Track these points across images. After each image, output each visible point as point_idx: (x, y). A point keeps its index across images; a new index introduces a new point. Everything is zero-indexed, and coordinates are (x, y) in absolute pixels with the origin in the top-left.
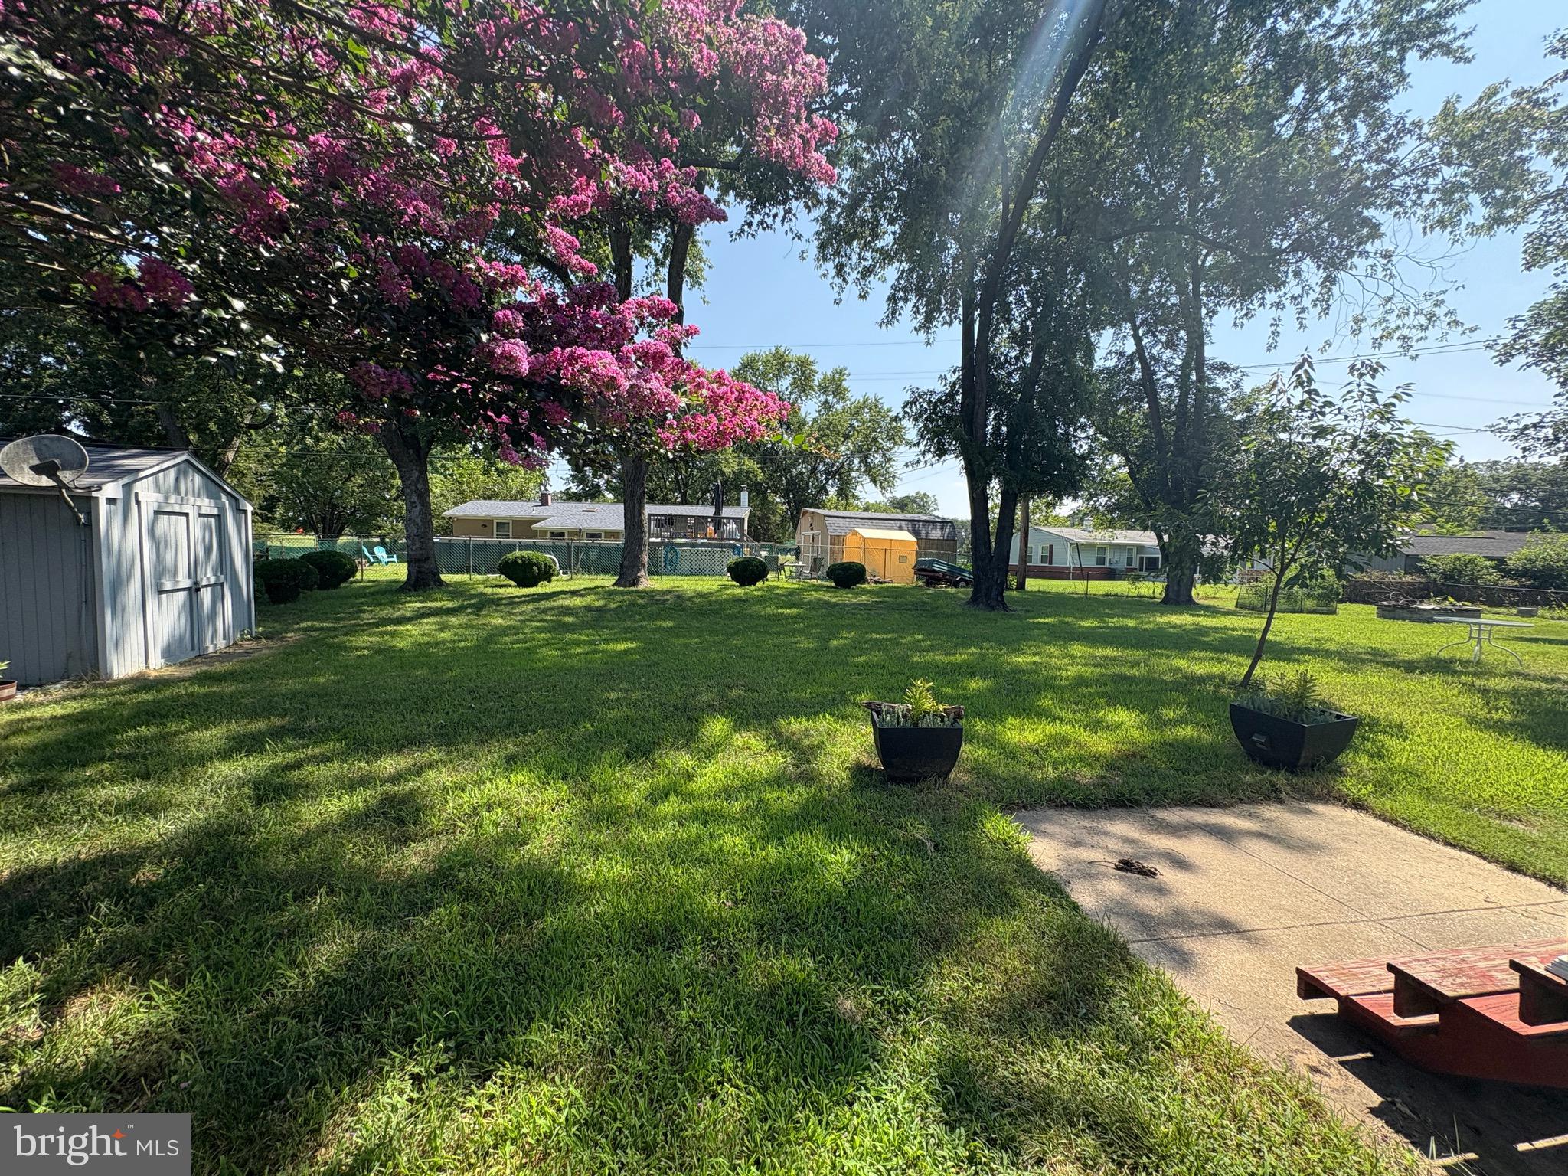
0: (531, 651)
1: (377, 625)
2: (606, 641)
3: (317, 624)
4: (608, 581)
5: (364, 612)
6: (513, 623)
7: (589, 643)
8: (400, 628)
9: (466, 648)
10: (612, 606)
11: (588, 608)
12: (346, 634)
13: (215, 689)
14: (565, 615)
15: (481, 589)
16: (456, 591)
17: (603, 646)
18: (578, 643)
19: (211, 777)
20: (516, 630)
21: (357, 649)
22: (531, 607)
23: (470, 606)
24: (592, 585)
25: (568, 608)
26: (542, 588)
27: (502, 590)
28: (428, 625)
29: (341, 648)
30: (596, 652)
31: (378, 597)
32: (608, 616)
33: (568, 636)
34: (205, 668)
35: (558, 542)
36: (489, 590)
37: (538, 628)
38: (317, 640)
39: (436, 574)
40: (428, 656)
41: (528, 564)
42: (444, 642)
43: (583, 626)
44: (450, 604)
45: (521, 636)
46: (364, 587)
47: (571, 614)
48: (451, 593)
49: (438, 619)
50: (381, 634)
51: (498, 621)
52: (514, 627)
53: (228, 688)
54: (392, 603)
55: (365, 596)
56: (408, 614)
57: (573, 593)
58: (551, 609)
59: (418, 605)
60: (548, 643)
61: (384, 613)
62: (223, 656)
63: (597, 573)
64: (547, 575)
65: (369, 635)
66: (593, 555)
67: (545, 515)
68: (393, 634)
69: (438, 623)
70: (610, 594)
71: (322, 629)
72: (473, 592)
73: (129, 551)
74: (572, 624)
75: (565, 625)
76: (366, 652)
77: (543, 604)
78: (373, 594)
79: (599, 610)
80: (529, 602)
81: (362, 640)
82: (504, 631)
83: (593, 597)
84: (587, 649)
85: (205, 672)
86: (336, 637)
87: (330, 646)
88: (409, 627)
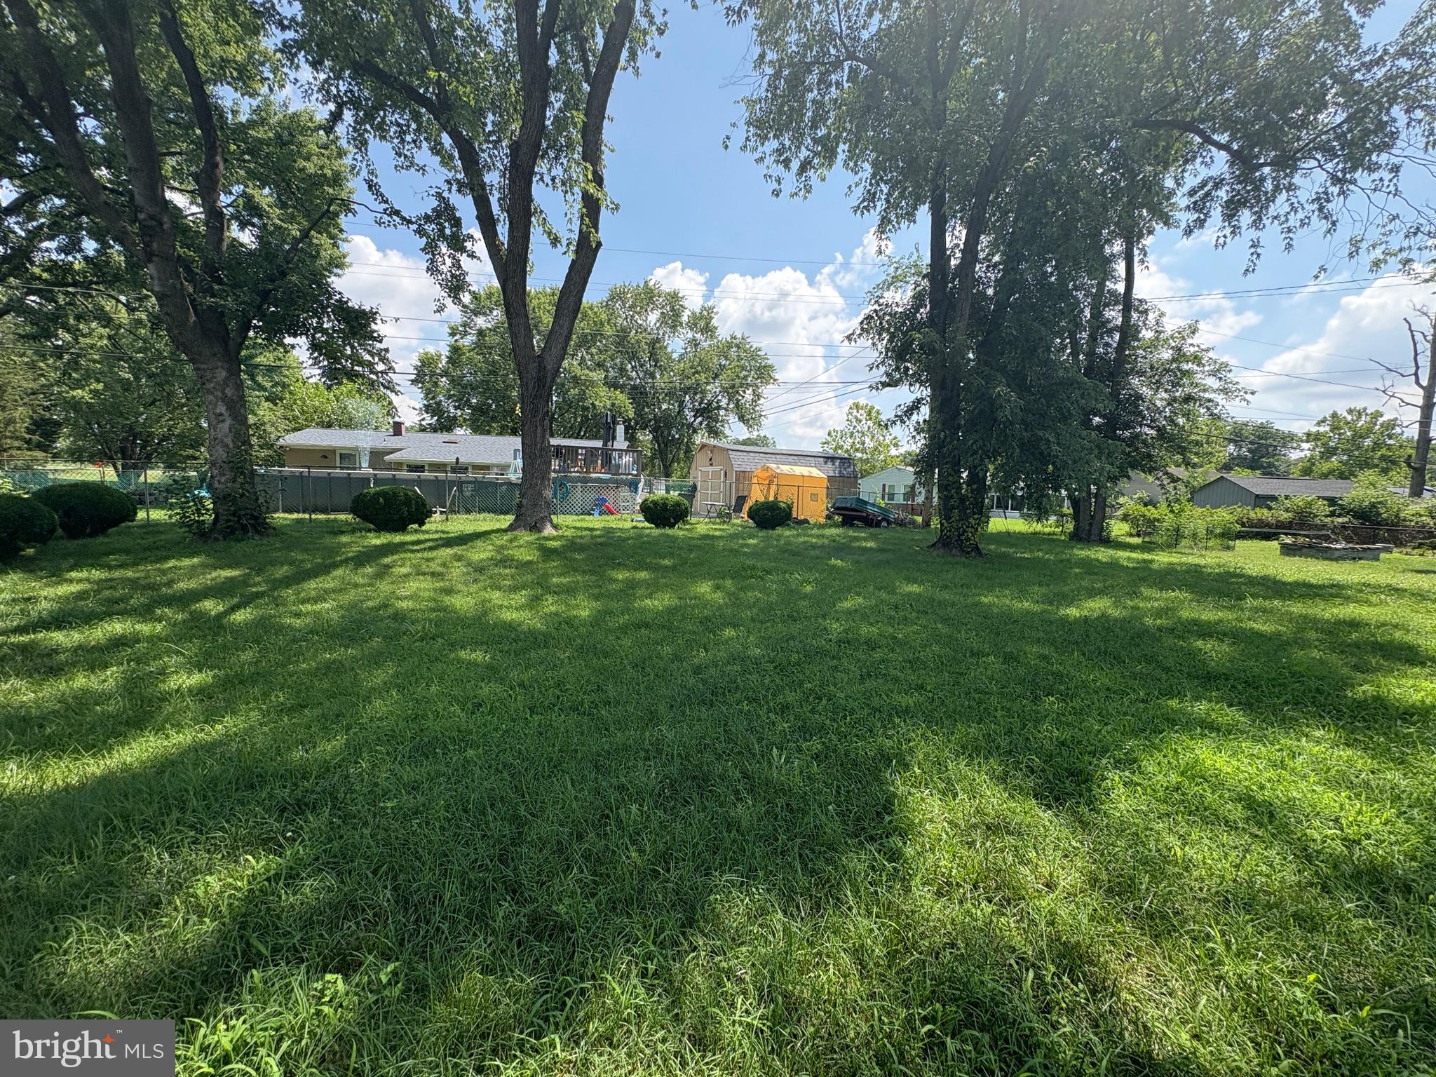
35: (420, 475)
64: (419, 516)
66: (468, 490)
67: (399, 446)
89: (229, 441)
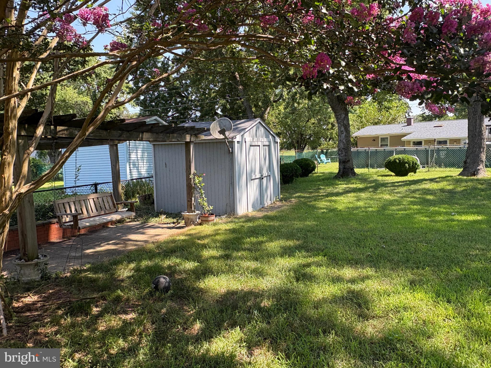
0: (409, 217)
1: (327, 196)
2: (459, 213)
3: (302, 195)
4: (455, 172)
5: (320, 189)
6: (396, 198)
7: (446, 213)
8: (338, 198)
9: (372, 211)
10: (459, 189)
11: (442, 190)
12: (315, 200)
13: (272, 223)
14: (427, 194)
15: (375, 177)
16: (363, 179)
17: (457, 217)
18: (440, 214)
19: (278, 264)
20: (398, 202)
21: (321, 208)
22: (405, 188)
23: (371, 187)
24: (444, 175)
25: (428, 190)
26: (411, 177)
27: (387, 178)
28: (351, 197)
29: (314, 207)
30: (453, 220)
31: (326, 181)
32: (457, 196)
33: (432, 209)
34: (266, 213)
35: (419, 148)
36: (380, 178)
37: (412, 202)
38: (305, 203)
39: (352, 169)
40: (354, 215)
41: (402, 163)
42: (360, 207)
43: (441, 202)
44: (361, 186)
45: (402, 207)
46: (319, 176)
47: (431, 194)
48: (361, 179)
49: (355, 194)
50: (330, 201)
51: (387, 197)
52: (397, 201)
53: (276, 224)
54: (333, 185)
55: (320, 181)
56: (341, 191)
57: (432, 180)
58: (418, 190)
59: (345, 186)
60: (419, 212)
61: (330, 189)
62: (272, 208)
63: (446, 167)
64: (413, 169)
65: (325, 201)
66: (443, 155)
67: (409, 131)
68: (335, 201)
69: (356, 197)
70: (457, 181)
71: (304, 197)
72: (371, 179)
73: (243, 163)
74: (433, 200)
75: (428, 201)
76: (325, 210)
77: (413, 187)
78: (323, 180)
79: (450, 191)
80: (404, 185)
81: (322, 204)
82: (391, 203)
83: (445, 183)
84: (446, 218)
85: (266, 215)
86: (311, 202)
87: (310, 206)
88: (342, 198)
89: (344, 141)
